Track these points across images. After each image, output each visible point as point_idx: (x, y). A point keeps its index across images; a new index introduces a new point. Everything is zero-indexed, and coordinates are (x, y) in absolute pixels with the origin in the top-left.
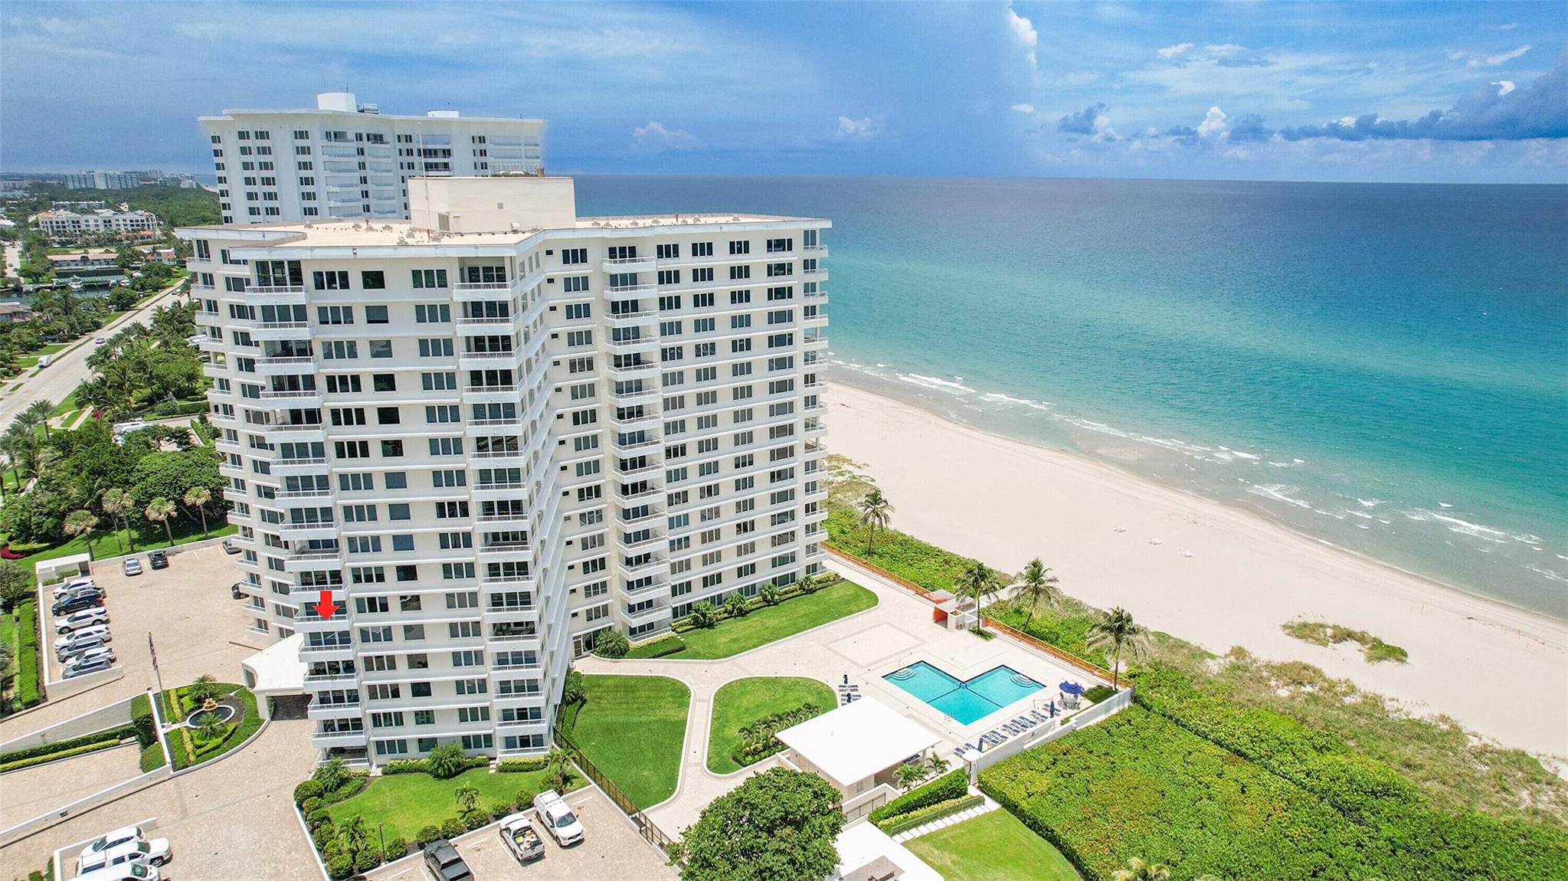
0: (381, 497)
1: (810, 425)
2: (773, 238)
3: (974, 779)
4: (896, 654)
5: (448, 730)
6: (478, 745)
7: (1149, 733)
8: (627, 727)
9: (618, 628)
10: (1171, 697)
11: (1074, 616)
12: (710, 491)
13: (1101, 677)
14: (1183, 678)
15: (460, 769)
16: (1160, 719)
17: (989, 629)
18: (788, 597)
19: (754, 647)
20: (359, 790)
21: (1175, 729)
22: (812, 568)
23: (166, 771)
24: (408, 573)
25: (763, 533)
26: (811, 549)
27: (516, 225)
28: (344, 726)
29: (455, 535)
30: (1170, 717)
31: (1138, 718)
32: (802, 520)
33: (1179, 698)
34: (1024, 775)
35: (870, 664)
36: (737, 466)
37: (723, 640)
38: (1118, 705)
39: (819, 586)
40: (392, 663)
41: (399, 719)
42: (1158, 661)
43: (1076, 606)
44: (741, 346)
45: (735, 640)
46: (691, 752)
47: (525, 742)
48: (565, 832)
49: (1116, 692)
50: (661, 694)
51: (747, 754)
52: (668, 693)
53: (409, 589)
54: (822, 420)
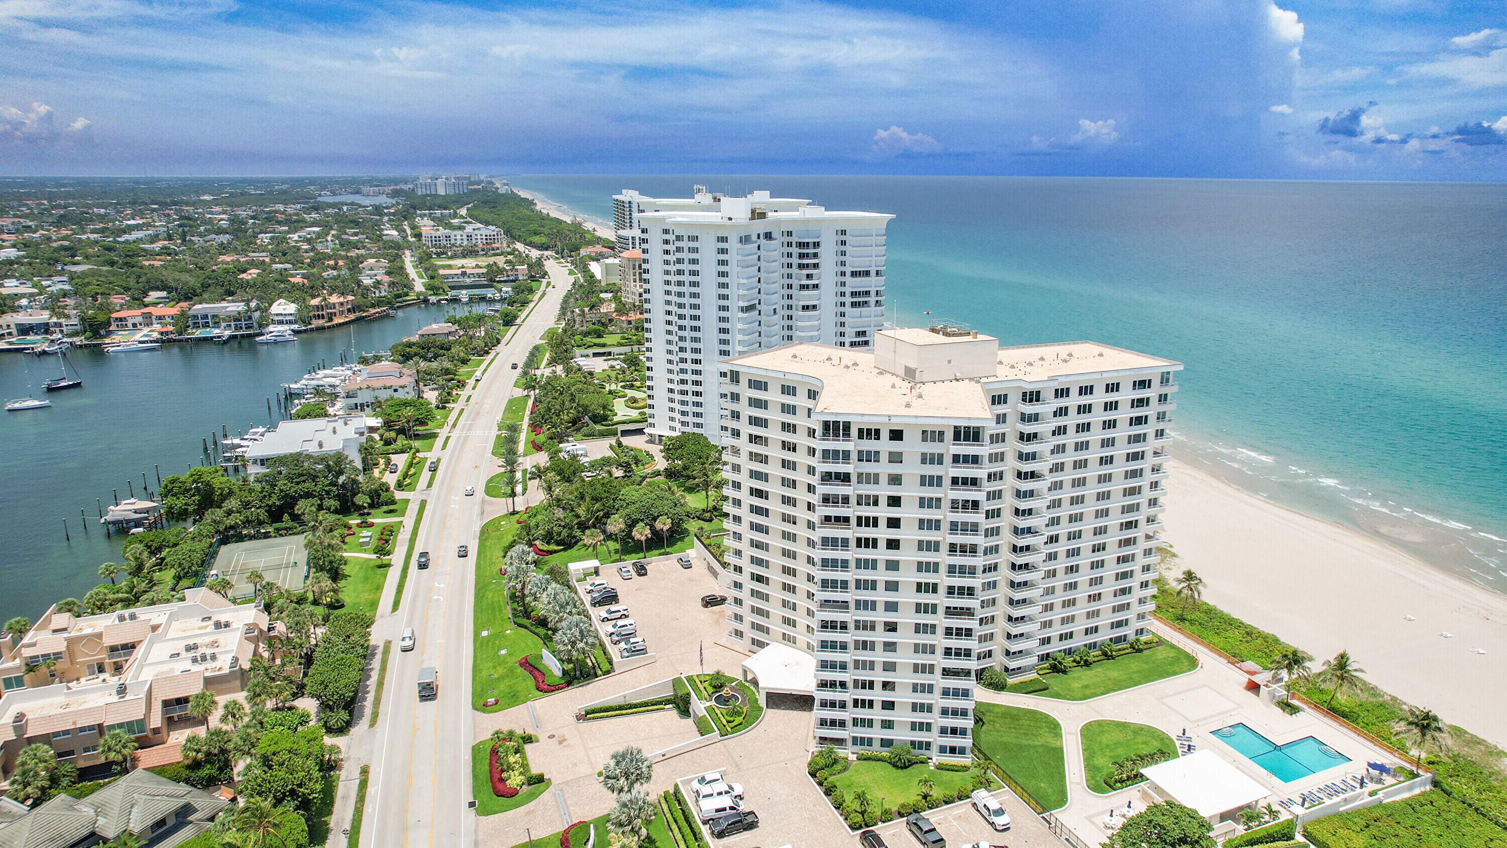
0: (881, 576)
1: (1150, 520)
2: (1137, 380)
3: (1299, 828)
4: (1219, 714)
5: (902, 735)
6: (920, 748)
7: (1451, 816)
8: (1021, 748)
9: (998, 668)
10: (1470, 787)
11: (1371, 699)
12: (1072, 569)
13: (1402, 759)
14: (1481, 773)
15: (910, 764)
16: (1460, 805)
17: (1295, 702)
18: (1122, 653)
19: (1103, 694)
20: (845, 769)
21: (1476, 816)
22: (1140, 632)
23: (716, 736)
24: (891, 627)
25: (1107, 604)
26: (1141, 617)
27: (959, 375)
28: (833, 723)
29: (926, 605)
30: (1470, 805)
31: (1440, 800)
32: (1138, 593)
33: (1478, 790)
34: (1342, 832)
35: (1198, 720)
36: (1094, 551)
37: (1077, 685)
38: (1421, 787)
39: (1146, 646)
40: (871, 685)
41: (870, 723)
42: (1456, 753)
43: (1373, 691)
44: (1106, 461)
45: (1086, 687)
46: (1072, 775)
47: (953, 750)
48: (999, 821)
49: (1418, 775)
50: (1039, 725)
51: (1116, 781)
52: (1044, 724)
53: (890, 637)
54: (1160, 517)
